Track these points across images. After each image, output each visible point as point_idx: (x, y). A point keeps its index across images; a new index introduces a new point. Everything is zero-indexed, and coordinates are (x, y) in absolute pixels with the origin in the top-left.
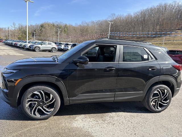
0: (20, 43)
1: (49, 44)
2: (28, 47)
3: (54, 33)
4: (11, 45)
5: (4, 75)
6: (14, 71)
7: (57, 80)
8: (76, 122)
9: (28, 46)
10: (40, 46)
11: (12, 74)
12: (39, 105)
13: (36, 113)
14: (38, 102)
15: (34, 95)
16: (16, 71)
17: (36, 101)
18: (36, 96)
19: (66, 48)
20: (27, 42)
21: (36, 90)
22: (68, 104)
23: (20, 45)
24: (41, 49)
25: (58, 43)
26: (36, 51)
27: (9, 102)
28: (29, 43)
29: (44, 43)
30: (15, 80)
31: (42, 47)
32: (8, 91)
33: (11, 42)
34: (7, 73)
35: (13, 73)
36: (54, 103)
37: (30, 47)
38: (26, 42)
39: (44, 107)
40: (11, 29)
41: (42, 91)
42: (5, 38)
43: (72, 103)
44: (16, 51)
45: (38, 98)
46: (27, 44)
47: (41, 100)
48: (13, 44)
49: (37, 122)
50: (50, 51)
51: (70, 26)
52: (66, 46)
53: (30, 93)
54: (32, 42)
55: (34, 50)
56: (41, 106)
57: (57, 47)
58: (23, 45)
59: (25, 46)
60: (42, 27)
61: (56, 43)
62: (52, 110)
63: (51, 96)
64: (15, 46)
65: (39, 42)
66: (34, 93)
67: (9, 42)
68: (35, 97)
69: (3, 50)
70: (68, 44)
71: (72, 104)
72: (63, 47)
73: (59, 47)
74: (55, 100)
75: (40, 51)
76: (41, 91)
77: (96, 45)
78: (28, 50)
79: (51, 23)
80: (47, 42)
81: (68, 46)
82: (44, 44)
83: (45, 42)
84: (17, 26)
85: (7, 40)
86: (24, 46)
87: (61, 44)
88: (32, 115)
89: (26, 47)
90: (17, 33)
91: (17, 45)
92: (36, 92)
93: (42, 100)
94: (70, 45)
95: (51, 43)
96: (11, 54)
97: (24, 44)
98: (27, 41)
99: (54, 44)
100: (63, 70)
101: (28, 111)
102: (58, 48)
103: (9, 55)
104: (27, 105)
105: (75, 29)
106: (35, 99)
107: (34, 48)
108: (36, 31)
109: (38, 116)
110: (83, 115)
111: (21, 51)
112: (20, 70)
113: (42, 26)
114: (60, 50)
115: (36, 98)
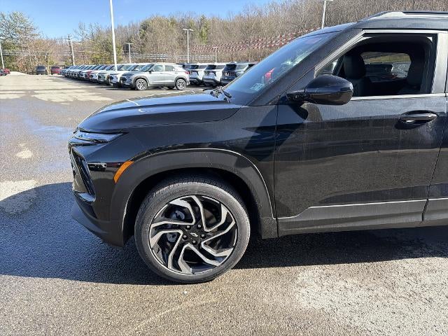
0: (99, 71)
1: (169, 69)
2: (118, 81)
3: (175, 42)
4: (78, 78)
5: (77, 150)
6: (108, 138)
7: (241, 163)
8: (303, 291)
9: (119, 77)
10: (146, 75)
11: (100, 147)
12: (188, 239)
13: (181, 262)
14: (184, 231)
15: (171, 211)
16: (113, 136)
17: (179, 227)
18: (177, 212)
19: (211, 76)
20: (116, 67)
21: (179, 194)
22: (273, 235)
23: (99, 77)
24: (151, 82)
25: (188, 67)
26: (138, 90)
27: (100, 231)
28: (119, 69)
29: (157, 67)
30: (109, 165)
31: (153, 78)
32: (94, 200)
33: (78, 70)
34: (84, 145)
35: (104, 142)
36: (231, 232)
37: (123, 79)
38: (112, 68)
39: (202, 243)
40: (74, 40)
41: (197, 196)
42: (63, 63)
43: (284, 231)
44: (92, 91)
45: (183, 217)
46: (117, 72)
47: (193, 224)
48: (84, 76)
49: (187, 290)
50: (170, 87)
51: (213, 21)
52: (209, 72)
53: (160, 203)
54: (127, 67)
55: (133, 88)
56: (194, 242)
57: (187, 77)
58: (106, 76)
59: (112, 78)
60: (145, 29)
61: (184, 66)
62: (227, 252)
63: (224, 212)
64: (88, 80)
65: (143, 66)
66: (171, 203)
67: (72, 70)
68: (174, 216)
69: (62, 91)
70: (214, 67)
71: (286, 234)
72: (201, 75)
73: (194, 75)
74: (236, 224)
75: (148, 89)
76: (195, 198)
77: (365, 35)
78: (119, 86)
79: (167, 17)
80: (164, 64)
81: (215, 72)
82: (157, 69)
83: (156, 64)
84: (88, 32)
85: (67, 68)
86: (108, 78)
87: (197, 67)
88: (170, 269)
89: (114, 81)
90: (89, 49)
91: (92, 76)
92: (178, 202)
93: (195, 224)
94: (220, 67)
95: (173, 68)
96: (81, 100)
97: (108, 73)
98: (116, 65)
99: (182, 69)
100: (259, 129)
101: (157, 258)
102: (190, 78)
103: (76, 101)
104: (154, 241)
105: (226, 28)
106: (174, 220)
107: (132, 82)
108: (132, 40)
109: (186, 271)
110: (317, 267)
111: (104, 90)
112: (125, 132)
113: (145, 27)
114: (196, 83)
115: (179, 219)
